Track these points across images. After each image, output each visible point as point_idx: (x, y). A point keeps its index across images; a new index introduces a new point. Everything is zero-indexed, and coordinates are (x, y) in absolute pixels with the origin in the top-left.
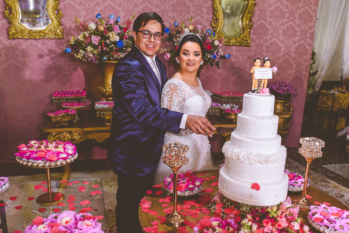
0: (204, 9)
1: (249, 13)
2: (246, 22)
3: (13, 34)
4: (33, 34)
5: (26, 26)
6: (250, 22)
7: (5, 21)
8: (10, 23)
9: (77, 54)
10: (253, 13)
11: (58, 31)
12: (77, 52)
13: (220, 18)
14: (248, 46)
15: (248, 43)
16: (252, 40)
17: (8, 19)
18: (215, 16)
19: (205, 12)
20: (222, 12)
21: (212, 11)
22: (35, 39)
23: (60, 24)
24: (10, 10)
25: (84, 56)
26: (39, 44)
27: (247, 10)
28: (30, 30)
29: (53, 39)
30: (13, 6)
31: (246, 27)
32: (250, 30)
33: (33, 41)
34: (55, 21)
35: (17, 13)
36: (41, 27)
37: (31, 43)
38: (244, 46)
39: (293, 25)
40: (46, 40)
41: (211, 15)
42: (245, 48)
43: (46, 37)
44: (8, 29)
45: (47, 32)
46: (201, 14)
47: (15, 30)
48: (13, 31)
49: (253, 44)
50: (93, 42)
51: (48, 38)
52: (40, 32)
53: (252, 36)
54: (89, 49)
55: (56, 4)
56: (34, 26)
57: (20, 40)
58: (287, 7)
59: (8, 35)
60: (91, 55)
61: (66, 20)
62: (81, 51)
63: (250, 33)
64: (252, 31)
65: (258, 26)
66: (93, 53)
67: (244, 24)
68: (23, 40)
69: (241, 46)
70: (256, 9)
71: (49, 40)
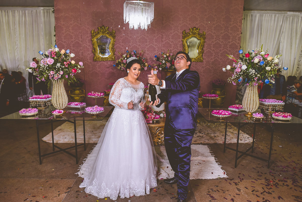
0: (179, 45)
1: (201, 46)
2: (200, 50)
3: (95, 59)
4: (103, 59)
5: (101, 56)
6: (202, 50)
7: (92, 54)
8: (95, 55)
9: (118, 67)
10: (203, 46)
11: (113, 57)
12: (118, 66)
13: (186, 49)
14: (201, 62)
15: (201, 60)
16: (204, 59)
17: (94, 53)
18: (184, 48)
19: (179, 47)
20: (187, 46)
21: (182, 46)
22: (104, 61)
23: (114, 54)
24: (95, 49)
25: (121, 68)
26: (105, 63)
27: (201, 45)
28: (102, 57)
29: (111, 61)
30: (96, 48)
31: (200, 52)
32: (202, 54)
33: (103, 62)
34: (112, 53)
35: (97, 51)
36: (106, 56)
37: (102, 63)
38: (199, 62)
39: (226, 50)
40: (108, 61)
41: (182, 48)
42: (201, 63)
43: (108, 60)
44: (93, 57)
45: (109, 58)
46: (177, 48)
47: (96, 57)
48: (95, 58)
49: (204, 61)
50: (124, 62)
51: (109, 61)
52: (106, 58)
53: (204, 57)
54: (122, 65)
55: (113, 46)
56: (104, 55)
57: (98, 62)
58: (222, 42)
59: (94, 60)
60: (123, 67)
61: (116, 53)
62: (119, 66)
63: (202, 56)
64: (203, 55)
65: (207, 52)
66: (124, 67)
67: (199, 51)
68: (99, 62)
69: (197, 62)
70: (205, 44)
71: (110, 61)
